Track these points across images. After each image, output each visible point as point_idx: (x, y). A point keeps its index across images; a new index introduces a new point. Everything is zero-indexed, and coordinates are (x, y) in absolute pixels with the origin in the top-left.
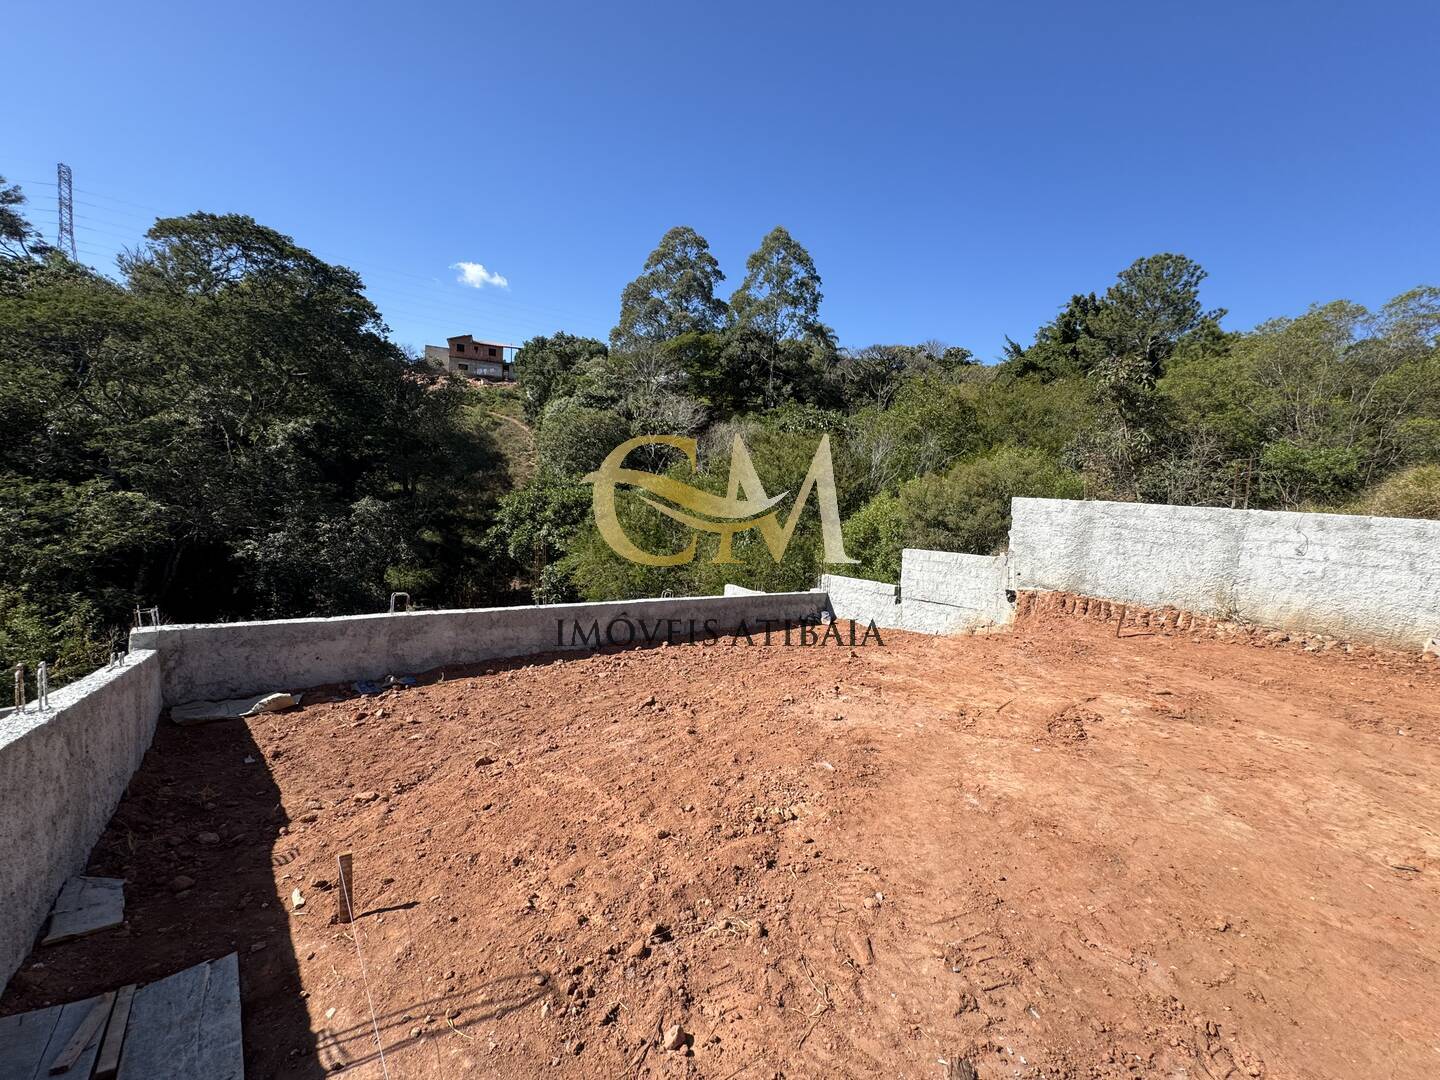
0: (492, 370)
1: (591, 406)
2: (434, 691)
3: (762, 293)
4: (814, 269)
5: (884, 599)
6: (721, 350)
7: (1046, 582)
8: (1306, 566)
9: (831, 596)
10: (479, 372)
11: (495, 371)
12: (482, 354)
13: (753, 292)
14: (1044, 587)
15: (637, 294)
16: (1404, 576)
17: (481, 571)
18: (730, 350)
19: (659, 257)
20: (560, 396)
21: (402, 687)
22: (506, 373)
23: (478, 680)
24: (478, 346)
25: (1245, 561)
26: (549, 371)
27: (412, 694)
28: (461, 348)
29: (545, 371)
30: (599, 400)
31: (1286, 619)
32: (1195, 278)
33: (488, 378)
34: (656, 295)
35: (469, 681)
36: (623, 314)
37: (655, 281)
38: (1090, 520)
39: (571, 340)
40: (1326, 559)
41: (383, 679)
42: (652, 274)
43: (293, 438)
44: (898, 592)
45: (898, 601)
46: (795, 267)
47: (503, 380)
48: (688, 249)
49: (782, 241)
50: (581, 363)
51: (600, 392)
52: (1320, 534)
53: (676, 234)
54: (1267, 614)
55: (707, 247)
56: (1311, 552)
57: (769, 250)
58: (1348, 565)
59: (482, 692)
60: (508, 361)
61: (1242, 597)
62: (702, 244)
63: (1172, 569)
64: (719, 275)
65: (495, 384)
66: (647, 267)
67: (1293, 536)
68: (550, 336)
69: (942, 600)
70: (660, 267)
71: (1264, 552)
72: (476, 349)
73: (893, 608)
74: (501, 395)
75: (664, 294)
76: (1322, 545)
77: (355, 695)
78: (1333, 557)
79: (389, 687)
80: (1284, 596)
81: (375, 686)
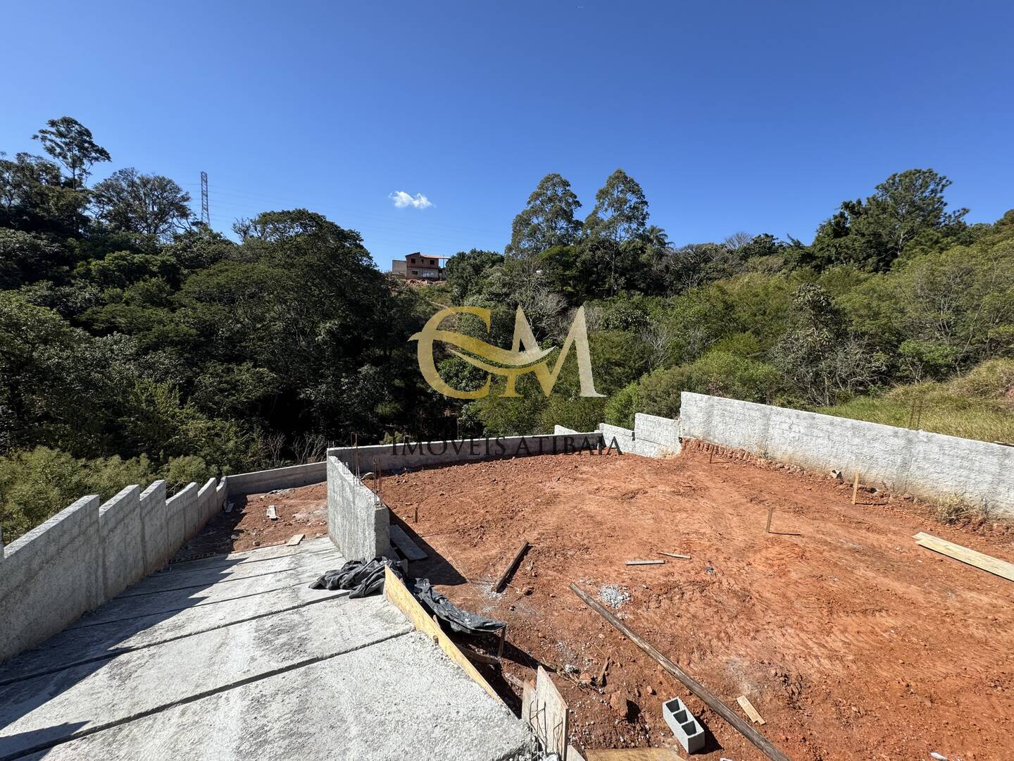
0: (432, 274)
1: (492, 300)
2: (420, 474)
3: (607, 215)
4: (644, 196)
5: (627, 438)
6: (577, 256)
7: (695, 434)
8: (792, 434)
9: (604, 434)
10: (424, 275)
11: (433, 274)
12: (427, 263)
13: (600, 215)
14: (694, 436)
15: (522, 222)
16: (826, 442)
17: (428, 405)
18: (583, 257)
19: (536, 196)
20: (474, 294)
21: (409, 473)
22: (440, 274)
23: (436, 471)
24: (423, 259)
25: (771, 430)
26: (466, 277)
27: (413, 475)
28: (413, 261)
29: (464, 277)
30: (497, 295)
31: (786, 458)
32: (940, 186)
33: (429, 279)
34: (535, 221)
35: (432, 471)
36: (514, 235)
37: (535, 212)
38: (712, 406)
39: (481, 253)
40: (800, 432)
41: (402, 469)
42: (532, 208)
43: (329, 332)
44: (633, 434)
45: (634, 439)
46: (629, 196)
47: (438, 279)
48: (556, 188)
49: (621, 178)
50: (487, 270)
51: (498, 291)
52: (797, 420)
53: (548, 179)
54: (778, 455)
55: (569, 185)
56: (795, 428)
57: (612, 185)
58: (807, 435)
59: (438, 475)
60: (442, 267)
61: (769, 447)
62: (566, 184)
63: (744, 432)
64: (578, 204)
65: (434, 283)
66: (529, 203)
67: (788, 420)
68: (468, 252)
69: (652, 440)
70: (538, 202)
71: (777, 426)
72: (423, 261)
73: (630, 443)
74: (438, 291)
75: (541, 219)
76: (798, 426)
77: (393, 474)
78: (802, 431)
79: (404, 472)
80: (784, 448)
81: (400, 471)
